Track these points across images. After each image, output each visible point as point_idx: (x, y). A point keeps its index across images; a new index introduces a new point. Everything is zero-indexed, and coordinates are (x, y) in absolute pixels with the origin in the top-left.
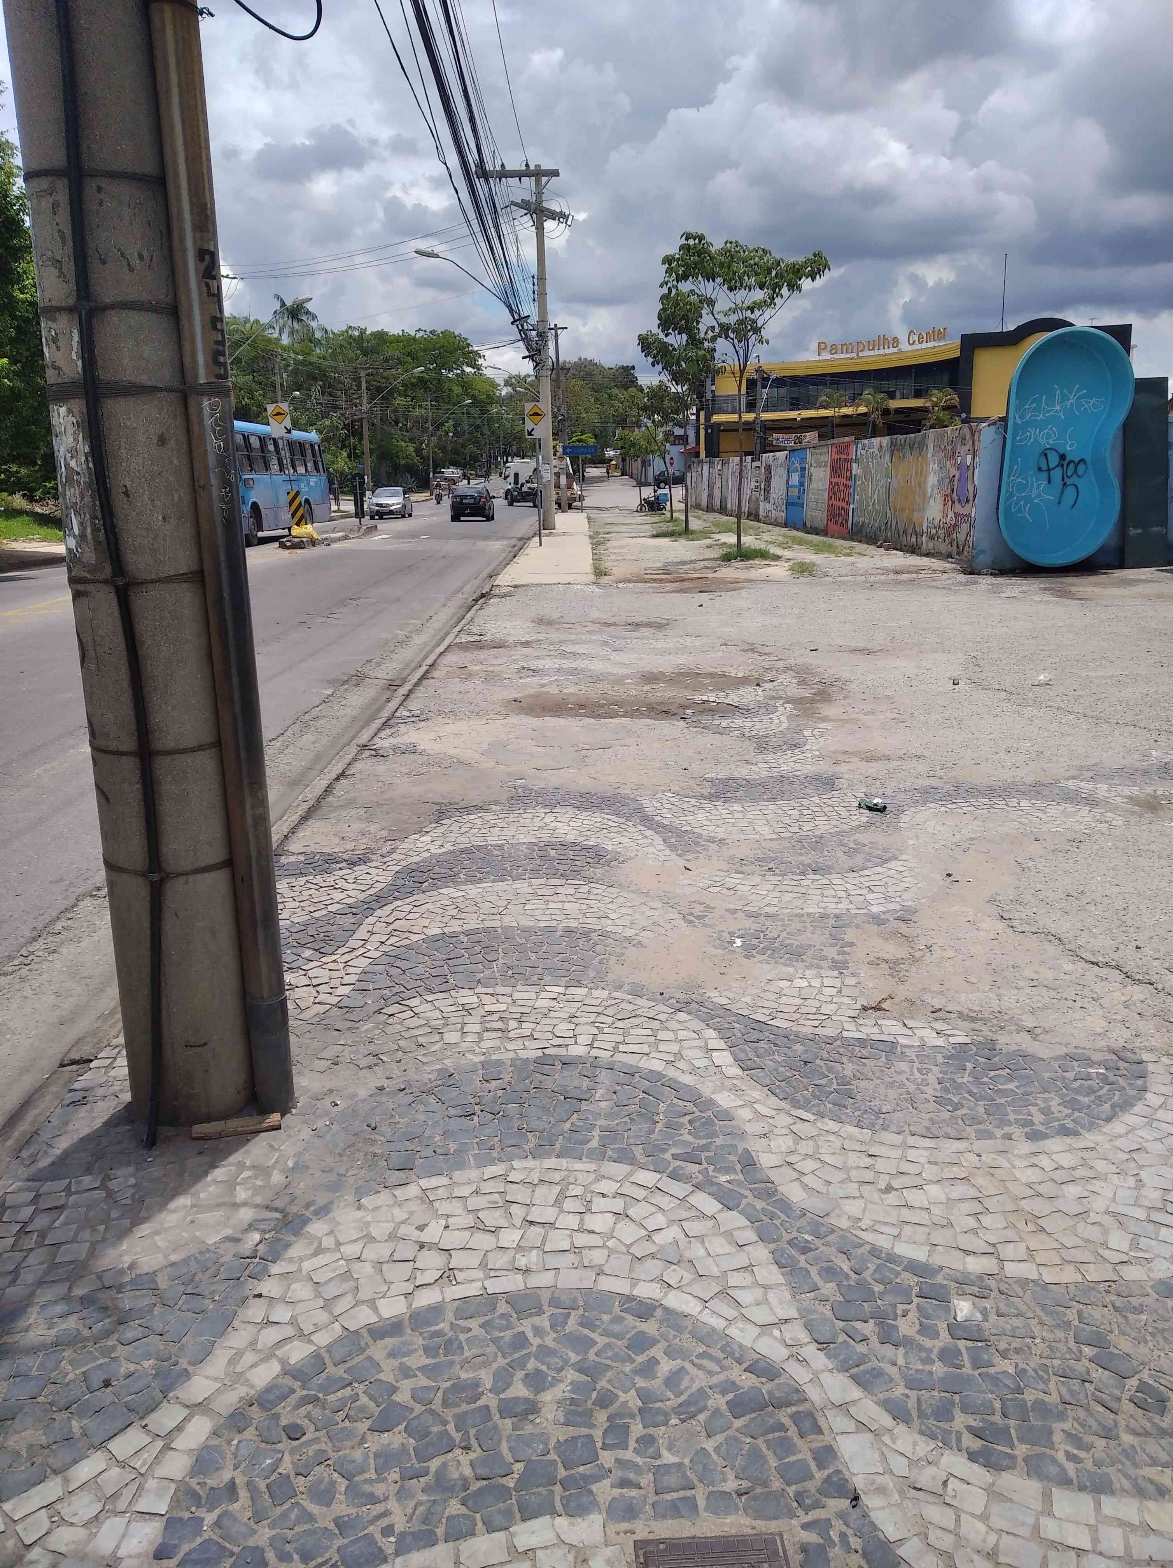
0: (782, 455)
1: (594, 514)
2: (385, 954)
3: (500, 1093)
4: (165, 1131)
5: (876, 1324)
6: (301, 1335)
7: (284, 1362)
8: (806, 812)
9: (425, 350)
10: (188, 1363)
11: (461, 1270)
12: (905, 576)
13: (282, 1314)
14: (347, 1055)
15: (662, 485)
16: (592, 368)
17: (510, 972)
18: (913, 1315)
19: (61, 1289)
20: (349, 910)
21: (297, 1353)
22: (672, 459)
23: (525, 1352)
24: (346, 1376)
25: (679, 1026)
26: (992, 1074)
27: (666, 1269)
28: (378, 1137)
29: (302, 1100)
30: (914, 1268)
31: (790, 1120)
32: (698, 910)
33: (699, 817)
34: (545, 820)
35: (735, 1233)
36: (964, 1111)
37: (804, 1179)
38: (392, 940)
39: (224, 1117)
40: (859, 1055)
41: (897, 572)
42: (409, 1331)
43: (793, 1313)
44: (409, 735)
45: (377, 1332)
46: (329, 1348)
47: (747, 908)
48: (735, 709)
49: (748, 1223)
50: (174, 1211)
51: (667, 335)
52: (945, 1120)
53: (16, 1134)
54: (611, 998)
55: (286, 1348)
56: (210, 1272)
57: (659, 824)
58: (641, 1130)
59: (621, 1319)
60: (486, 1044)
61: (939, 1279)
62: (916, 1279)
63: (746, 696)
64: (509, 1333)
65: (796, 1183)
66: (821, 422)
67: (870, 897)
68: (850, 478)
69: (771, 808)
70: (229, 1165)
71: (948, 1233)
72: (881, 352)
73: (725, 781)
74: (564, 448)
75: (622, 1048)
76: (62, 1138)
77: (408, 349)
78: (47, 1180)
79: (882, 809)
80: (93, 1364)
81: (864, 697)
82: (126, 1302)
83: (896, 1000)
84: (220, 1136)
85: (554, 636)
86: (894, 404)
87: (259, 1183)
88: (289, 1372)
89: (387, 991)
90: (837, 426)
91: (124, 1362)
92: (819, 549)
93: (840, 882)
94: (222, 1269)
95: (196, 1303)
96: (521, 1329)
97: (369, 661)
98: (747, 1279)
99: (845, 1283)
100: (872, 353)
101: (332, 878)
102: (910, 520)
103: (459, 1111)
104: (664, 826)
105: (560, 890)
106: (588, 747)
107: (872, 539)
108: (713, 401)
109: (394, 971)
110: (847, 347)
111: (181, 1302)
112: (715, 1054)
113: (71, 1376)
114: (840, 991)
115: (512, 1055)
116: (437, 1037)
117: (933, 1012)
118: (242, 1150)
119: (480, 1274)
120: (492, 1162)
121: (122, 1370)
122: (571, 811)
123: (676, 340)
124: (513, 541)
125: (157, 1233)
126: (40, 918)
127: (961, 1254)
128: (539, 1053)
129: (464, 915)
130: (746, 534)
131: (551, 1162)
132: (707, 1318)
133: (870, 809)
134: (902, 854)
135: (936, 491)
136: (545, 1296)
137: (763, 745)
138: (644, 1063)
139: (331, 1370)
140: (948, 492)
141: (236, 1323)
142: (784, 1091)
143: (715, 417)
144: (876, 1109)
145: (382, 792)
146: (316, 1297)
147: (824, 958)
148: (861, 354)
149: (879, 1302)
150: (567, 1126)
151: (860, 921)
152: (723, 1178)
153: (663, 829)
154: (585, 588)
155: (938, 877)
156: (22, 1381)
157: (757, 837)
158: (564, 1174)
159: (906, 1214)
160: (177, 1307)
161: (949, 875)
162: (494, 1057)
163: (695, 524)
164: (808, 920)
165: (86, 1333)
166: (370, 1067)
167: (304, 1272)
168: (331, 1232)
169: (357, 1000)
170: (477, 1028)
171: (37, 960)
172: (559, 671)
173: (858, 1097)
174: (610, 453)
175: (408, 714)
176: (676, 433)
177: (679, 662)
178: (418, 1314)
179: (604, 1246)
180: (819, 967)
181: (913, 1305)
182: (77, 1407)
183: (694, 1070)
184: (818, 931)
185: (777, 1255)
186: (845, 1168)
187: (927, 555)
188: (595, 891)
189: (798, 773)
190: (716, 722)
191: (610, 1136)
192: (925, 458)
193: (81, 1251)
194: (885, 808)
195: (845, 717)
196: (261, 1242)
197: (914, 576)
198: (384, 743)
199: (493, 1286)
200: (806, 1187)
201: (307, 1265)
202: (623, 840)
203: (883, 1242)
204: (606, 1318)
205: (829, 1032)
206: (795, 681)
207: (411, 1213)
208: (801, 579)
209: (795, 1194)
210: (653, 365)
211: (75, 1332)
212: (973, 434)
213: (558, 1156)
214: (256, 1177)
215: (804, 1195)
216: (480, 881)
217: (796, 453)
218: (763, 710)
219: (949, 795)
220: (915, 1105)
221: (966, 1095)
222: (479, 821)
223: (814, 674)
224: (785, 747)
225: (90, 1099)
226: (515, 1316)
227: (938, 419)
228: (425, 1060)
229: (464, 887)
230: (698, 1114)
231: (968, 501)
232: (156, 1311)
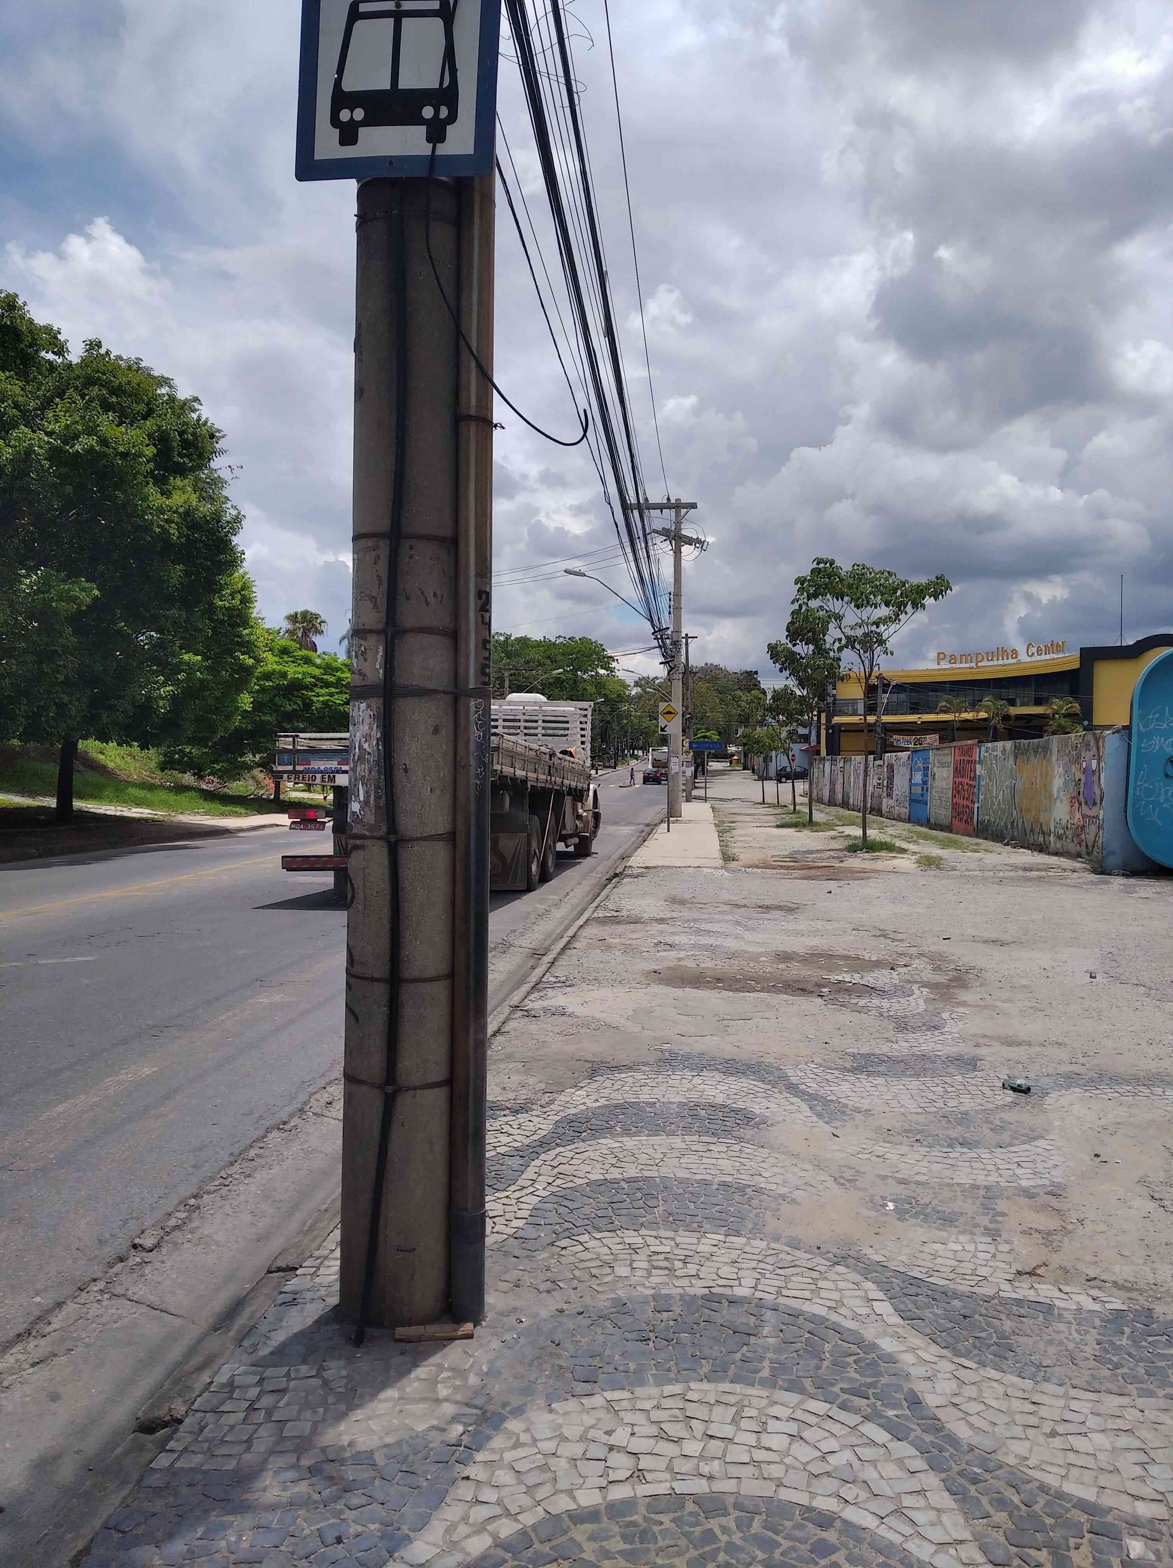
0: (905, 754)
1: (717, 804)
2: (553, 1194)
3: (672, 1323)
4: (370, 1331)
5: (1049, 1553)
6: (508, 1514)
7: (495, 1536)
8: (950, 1089)
9: (563, 654)
10: (410, 1529)
11: (650, 1471)
12: (1035, 874)
13: (488, 1495)
14: (527, 1279)
15: (783, 780)
16: (718, 672)
17: (671, 1218)
18: (1085, 1549)
19: (291, 1459)
20: (516, 1153)
21: (507, 1529)
22: (793, 756)
23: (714, 1546)
24: (551, 1552)
25: (838, 1278)
26: (1150, 1339)
27: (842, 1486)
28: (562, 1352)
29: (490, 1315)
30: (1083, 1505)
31: (953, 1367)
32: (848, 1174)
33: (843, 1088)
34: (693, 1082)
35: (906, 1461)
36: (1125, 1370)
37: (969, 1418)
38: (558, 1182)
39: (424, 1322)
40: (1017, 1313)
41: (1025, 869)
42: (605, 1519)
43: (966, 1535)
44: (557, 999)
45: (579, 1517)
46: (534, 1527)
47: (897, 1175)
48: (871, 990)
49: (919, 1454)
50: (384, 1401)
51: (794, 645)
52: (1105, 1377)
53: (236, 1327)
54: (769, 1248)
55: (495, 1524)
56: (420, 1456)
57: (804, 1093)
58: (809, 1365)
59: (802, 1527)
60: (654, 1280)
61: (1109, 1518)
62: (1086, 1516)
63: (881, 978)
64: (698, 1529)
65: (963, 1422)
66: (941, 726)
67: (1019, 1171)
68: (974, 779)
69: (914, 1084)
70: (429, 1366)
71: (1115, 1478)
72: (1000, 662)
73: (867, 1056)
74: (690, 743)
75: (785, 1292)
76: (279, 1332)
77: (548, 653)
78: (269, 1367)
79: (1027, 1091)
80: (326, 1523)
81: (1000, 985)
82: (349, 1473)
83: (1051, 1267)
84: (419, 1339)
85: (687, 914)
86: (1014, 711)
87: (458, 1383)
88: (499, 1544)
89: (557, 1227)
90: (957, 730)
91: (352, 1524)
92: (944, 845)
93: (989, 1156)
94: (431, 1453)
95: (410, 1479)
96: (709, 1526)
97: (514, 931)
98: (922, 1502)
99: (1016, 1513)
100: (991, 663)
101: (498, 1123)
102: (1037, 821)
103: (634, 1336)
104: (810, 1095)
105: (712, 1147)
106: (729, 1017)
107: (998, 837)
108: (834, 704)
109: (562, 1210)
110: (965, 657)
111: (397, 1478)
112: (875, 1303)
113: (306, 1532)
114: (994, 1256)
115: (680, 1291)
116: (608, 1270)
117: (1088, 1280)
118: (440, 1354)
119: (667, 1476)
120: (670, 1382)
121: (352, 1530)
122: (718, 1076)
123: (803, 649)
124: (641, 827)
125: (370, 1418)
126: (236, 1145)
127: (1130, 1498)
128: (706, 1291)
129: (622, 1164)
130: (870, 828)
131: (726, 1386)
132: (883, 1531)
133: (1014, 1089)
134: (1048, 1133)
135: (1062, 793)
136: (730, 1500)
137: (902, 1025)
138: (807, 1307)
139: (537, 1546)
140: (1076, 794)
141: (448, 1500)
142: (945, 1341)
143: (836, 718)
144: (1037, 1363)
145: (537, 1049)
146: (519, 1483)
147: (976, 1226)
148: (980, 664)
149: (1051, 1534)
150: (738, 1356)
151: (1010, 1194)
152: (891, 1413)
153: (811, 1098)
154: (715, 872)
155: (1087, 1157)
156: (264, 1532)
157: (903, 1110)
158: (740, 1397)
159: (1072, 1457)
160: (395, 1481)
161: (1097, 1156)
162: (663, 1292)
163: (818, 817)
164: (959, 1189)
165: (316, 1497)
166: (548, 1292)
167: (506, 1462)
168: (527, 1430)
169: (531, 1232)
170: (645, 1265)
171: (234, 1182)
172: (695, 946)
173: (1018, 1350)
174: (732, 749)
175: (554, 980)
176: (800, 733)
177: (812, 943)
178: (613, 1505)
179: (781, 1462)
180: (971, 1233)
181: (1085, 1541)
182: (316, 1558)
183: (855, 1317)
184: (970, 1201)
185: (948, 1483)
186: (1010, 1413)
187: (1056, 854)
188: (747, 1151)
189: (939, 1053)
190: (853, 1001)
191: (778, 1369)
192: (1049, 761)
193: (306, 1427)
194: (1029, 1089)
195: (982, 1003)
196: (464, 1433)
197: (1044, 873)
198: (535, 1004)
199: (681, 1487)
200: (971, 1426)
201: (508, 1456)
202: (769, 1105)
203: (1052, 1480)
204: (788, 1524)
205: (987, 1290)
206: (929, 967)
207: (599, 1420)
208: (929, 872)
209: (963, 1432)
210: (781, 671)
211: (307, 1496)
212: (1097, 741)
213: (732, 1382)
214: (455, 1378)
215: (971, 1433)
216: (635, 1134)
217: (919, 753)
218: (900, 993)
219: (1093, 1081)
220: (1075, 1361)
221: (1126, 1357)
222: (630, 1080)
223: (949, 962)
224: (924, 1028)
225: (300, 1301)
226: (702, 1514)
227: (1059, 725)
228: (599, 1289)
229: (620, 1139)
230: (862, 1355)
231: (1095, 804)
232: (377, 1483)
